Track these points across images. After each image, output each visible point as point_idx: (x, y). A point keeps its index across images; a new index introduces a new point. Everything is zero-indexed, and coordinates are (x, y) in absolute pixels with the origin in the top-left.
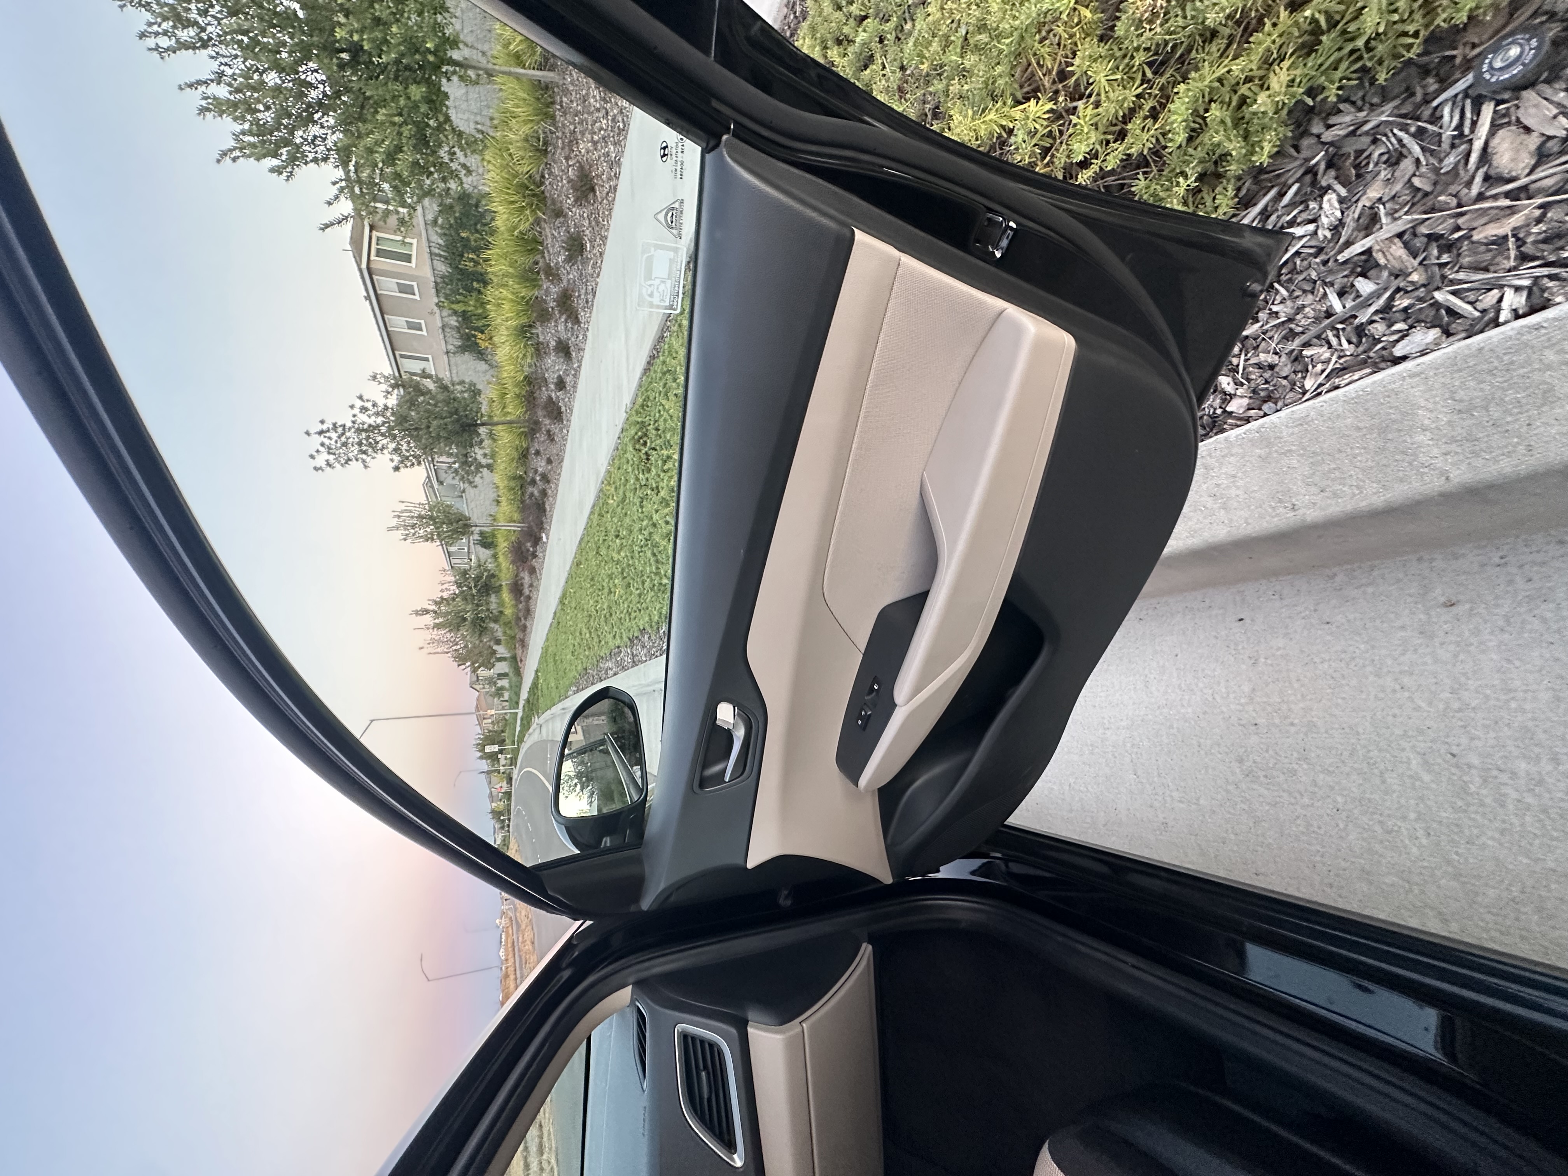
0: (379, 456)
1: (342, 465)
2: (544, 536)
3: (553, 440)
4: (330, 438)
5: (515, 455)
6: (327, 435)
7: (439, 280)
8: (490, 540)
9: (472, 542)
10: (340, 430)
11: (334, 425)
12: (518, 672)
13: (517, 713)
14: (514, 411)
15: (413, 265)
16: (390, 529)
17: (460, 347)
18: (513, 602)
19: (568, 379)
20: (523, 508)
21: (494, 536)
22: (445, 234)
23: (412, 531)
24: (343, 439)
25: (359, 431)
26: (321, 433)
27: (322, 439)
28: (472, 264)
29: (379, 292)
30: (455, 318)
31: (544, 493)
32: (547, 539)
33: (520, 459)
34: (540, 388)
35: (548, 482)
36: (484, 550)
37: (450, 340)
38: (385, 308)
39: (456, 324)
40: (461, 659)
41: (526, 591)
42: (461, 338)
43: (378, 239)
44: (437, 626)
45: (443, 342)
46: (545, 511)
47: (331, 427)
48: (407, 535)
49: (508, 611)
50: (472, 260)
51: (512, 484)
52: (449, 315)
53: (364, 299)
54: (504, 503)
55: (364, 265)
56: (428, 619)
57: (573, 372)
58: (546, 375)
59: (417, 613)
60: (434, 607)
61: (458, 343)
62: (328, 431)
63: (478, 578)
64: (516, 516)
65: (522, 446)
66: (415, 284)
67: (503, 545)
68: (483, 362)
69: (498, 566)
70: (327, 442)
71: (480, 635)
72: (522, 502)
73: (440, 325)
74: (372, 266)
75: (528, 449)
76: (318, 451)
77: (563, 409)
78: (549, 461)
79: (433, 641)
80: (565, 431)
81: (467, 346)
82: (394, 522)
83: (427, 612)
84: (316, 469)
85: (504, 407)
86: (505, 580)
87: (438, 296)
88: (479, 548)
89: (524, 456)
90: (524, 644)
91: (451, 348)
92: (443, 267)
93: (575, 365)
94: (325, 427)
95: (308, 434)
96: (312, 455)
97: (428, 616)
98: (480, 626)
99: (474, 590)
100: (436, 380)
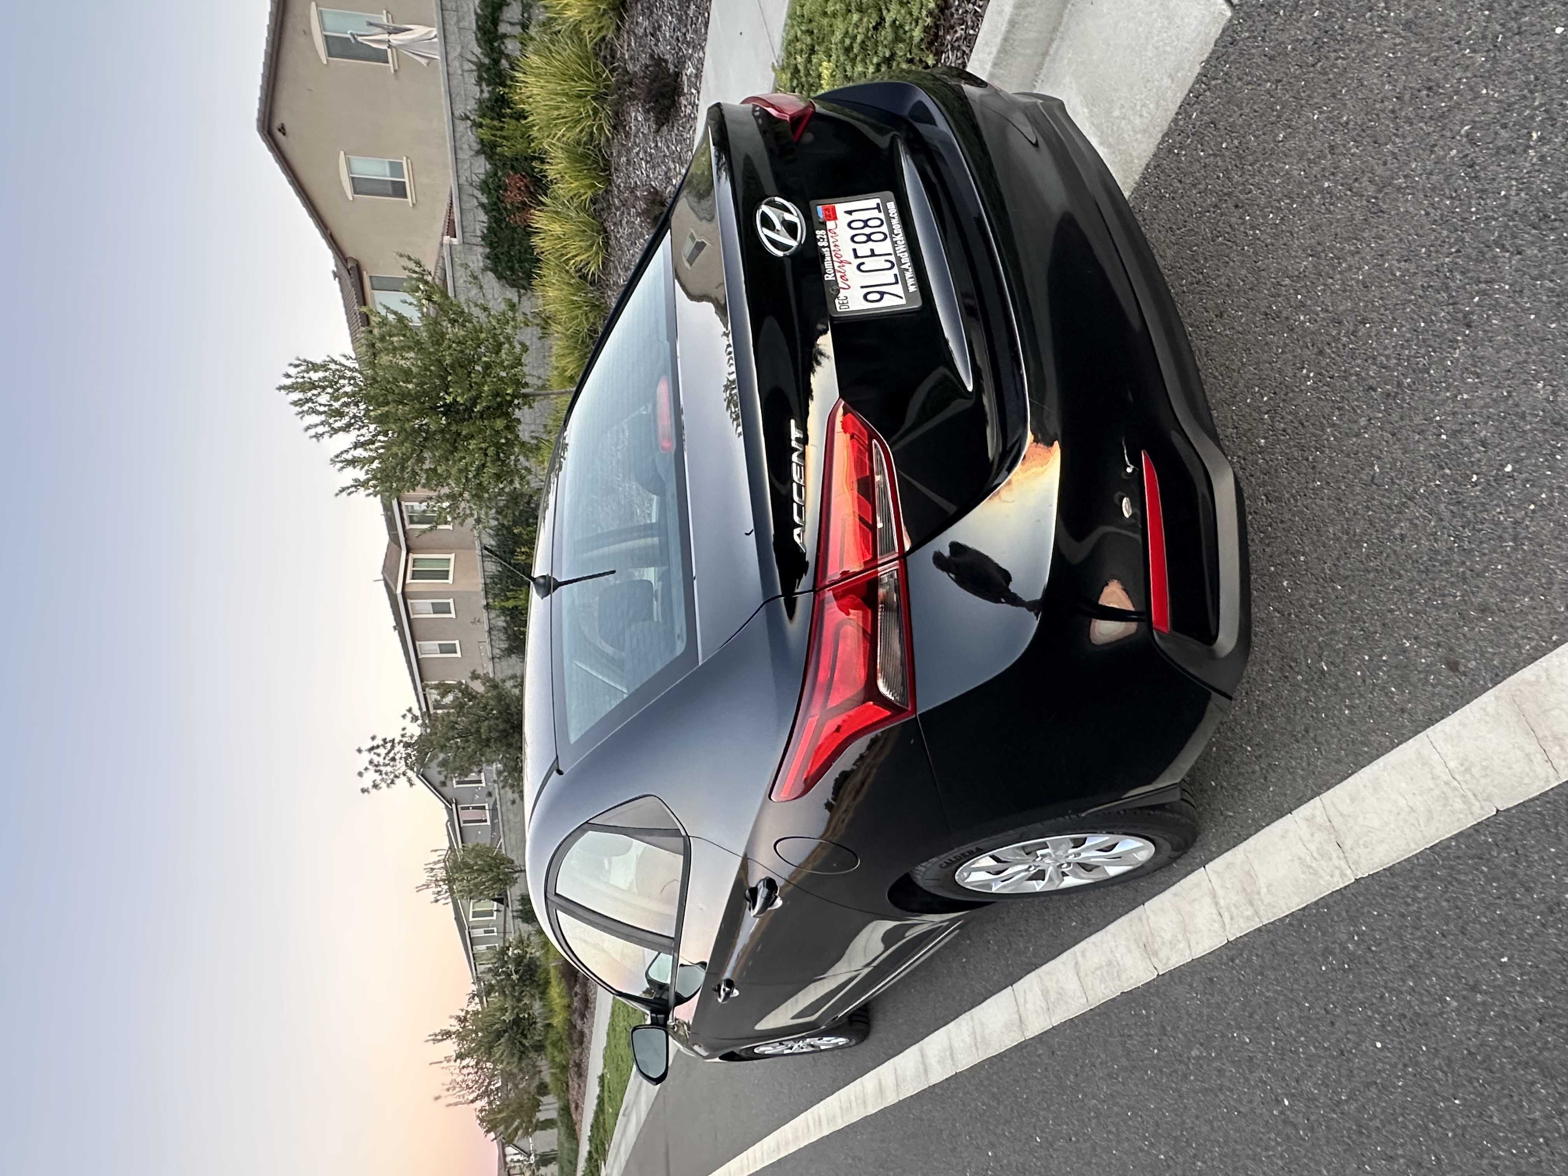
1: (388, 786)
4: (379, 755)
6: (376, 751)
7: (488, 581)
9: (510, 914)
10: (389, 745)
11: (384, 740)
12: (572, 1134)
15: (450, 581)
16: (419, 889)
17: (506, 649)
18: (565, 1003)
24: (391, 755)
25: (407, 745)
26: (372, 748)
27: (372, 756)
28: (524, 557)
29: (412, 617)
30: (503, 618)
36: (526, 925)
37: (496, 644)
38: (417, 633)
39: (504, 624)
40: (490, 1122)
42: (508, 639)
43: (415, 560)
44: (460, 1056)
45: (488, 647)
47: (381, 743)
48: (439, 892)
49: (557, 1021)
52: (496, 616)
53: (392, 629)
55: (399, 591)
56: (451, 1047)
59: (434, 1039)
60: (458, 1027)
61: (504, 645)
62: (378, 747)
63: (519, 960)
66: (451, 601)
70: (375, 758)
71: (519, 1058)
73: (487, 628)
74: (407, 589)
76: (366, 769)
79: (452, 1087)
81: (514, 648)
82: (425, 878)
83: (447, 1034)
84: (364, 791)
87: (487, 598)
88: (519, 921)
90: (580, 1070)
91: (497, 652)
94: (375, 743)
95: (359, 751)
96: (360, 774)
97: (449, 1041)
98: (520, 1043)
99: (515, 977)
100: (486, 679)
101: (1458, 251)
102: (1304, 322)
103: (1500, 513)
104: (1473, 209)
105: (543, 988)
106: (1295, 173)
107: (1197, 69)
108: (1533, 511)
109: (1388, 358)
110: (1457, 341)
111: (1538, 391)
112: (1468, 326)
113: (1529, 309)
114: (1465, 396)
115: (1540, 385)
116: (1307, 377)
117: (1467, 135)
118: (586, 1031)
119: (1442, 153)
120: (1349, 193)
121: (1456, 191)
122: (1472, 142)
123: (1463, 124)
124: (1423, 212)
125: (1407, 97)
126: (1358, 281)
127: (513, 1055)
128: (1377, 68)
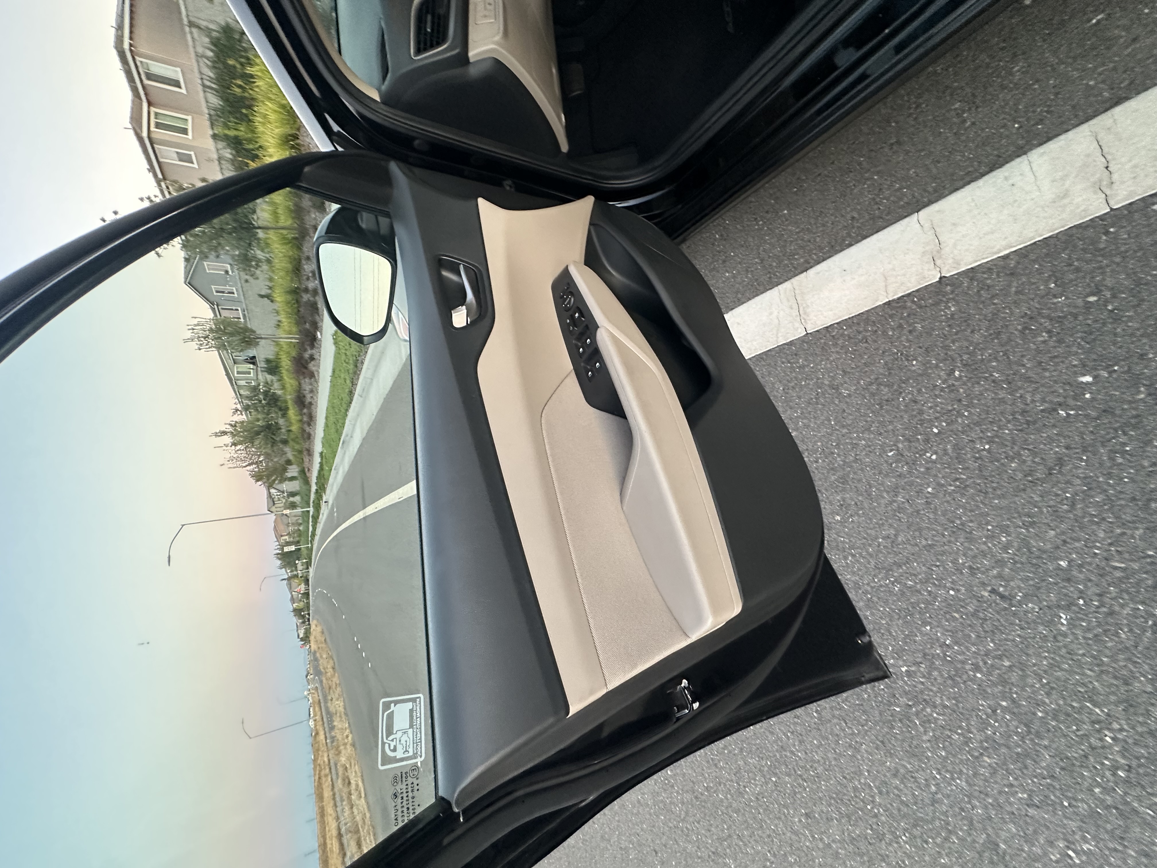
2: (318, 333)
5: (289, 266)
7: (212, 112)
8: (274, 364)
9: (259, 370)
12: (307, 482)
13: (308, 512)
14: (286, 224)
15: (190, 136)
16: (186, 341)
18: (299, 418)
20: (300, 318)
21: (278, 359)
22: (214, 67)
23: (206, 342)
28: (240, 91)
29: (161, 160)
30: (229, 151)
32: (321, 335)
33: (293, 272)
36: (270, 376)
38: (166, 173)
39: (230, 156)
40: (258, 477)
41: (308, 399)
43: (156, 114)
44: (234, 444)
48: (201, 345)
49: (294, 428)
50: (240, 86)
51: (289, 297)
52: (224, 148)
53: (147, 171)
54: (284, 321)
55: (145, 134)
56: (227, 439)
59: (216, 435)
60: (231, 429)
63: (266, 393)
64: (294, 329)
65: (294, 258)
66: (192, 153)
67: (286, 363)
69: (283, 388)
71: (272, 446)
72: (298, 313)
74: (153, 135)
79: (231, 459)
82: (189, 334)
83: (224, 433)
86: (289, 398)
87: (212, 129)
88: (265, 373)
89: (297, 268)
90: (310, 453)
92: (216, 100)
97: (226, 436)
98: (272, 438)
99: (263, 402)
105: (284, 411)
118: (312, 433)
127: (267, 444)
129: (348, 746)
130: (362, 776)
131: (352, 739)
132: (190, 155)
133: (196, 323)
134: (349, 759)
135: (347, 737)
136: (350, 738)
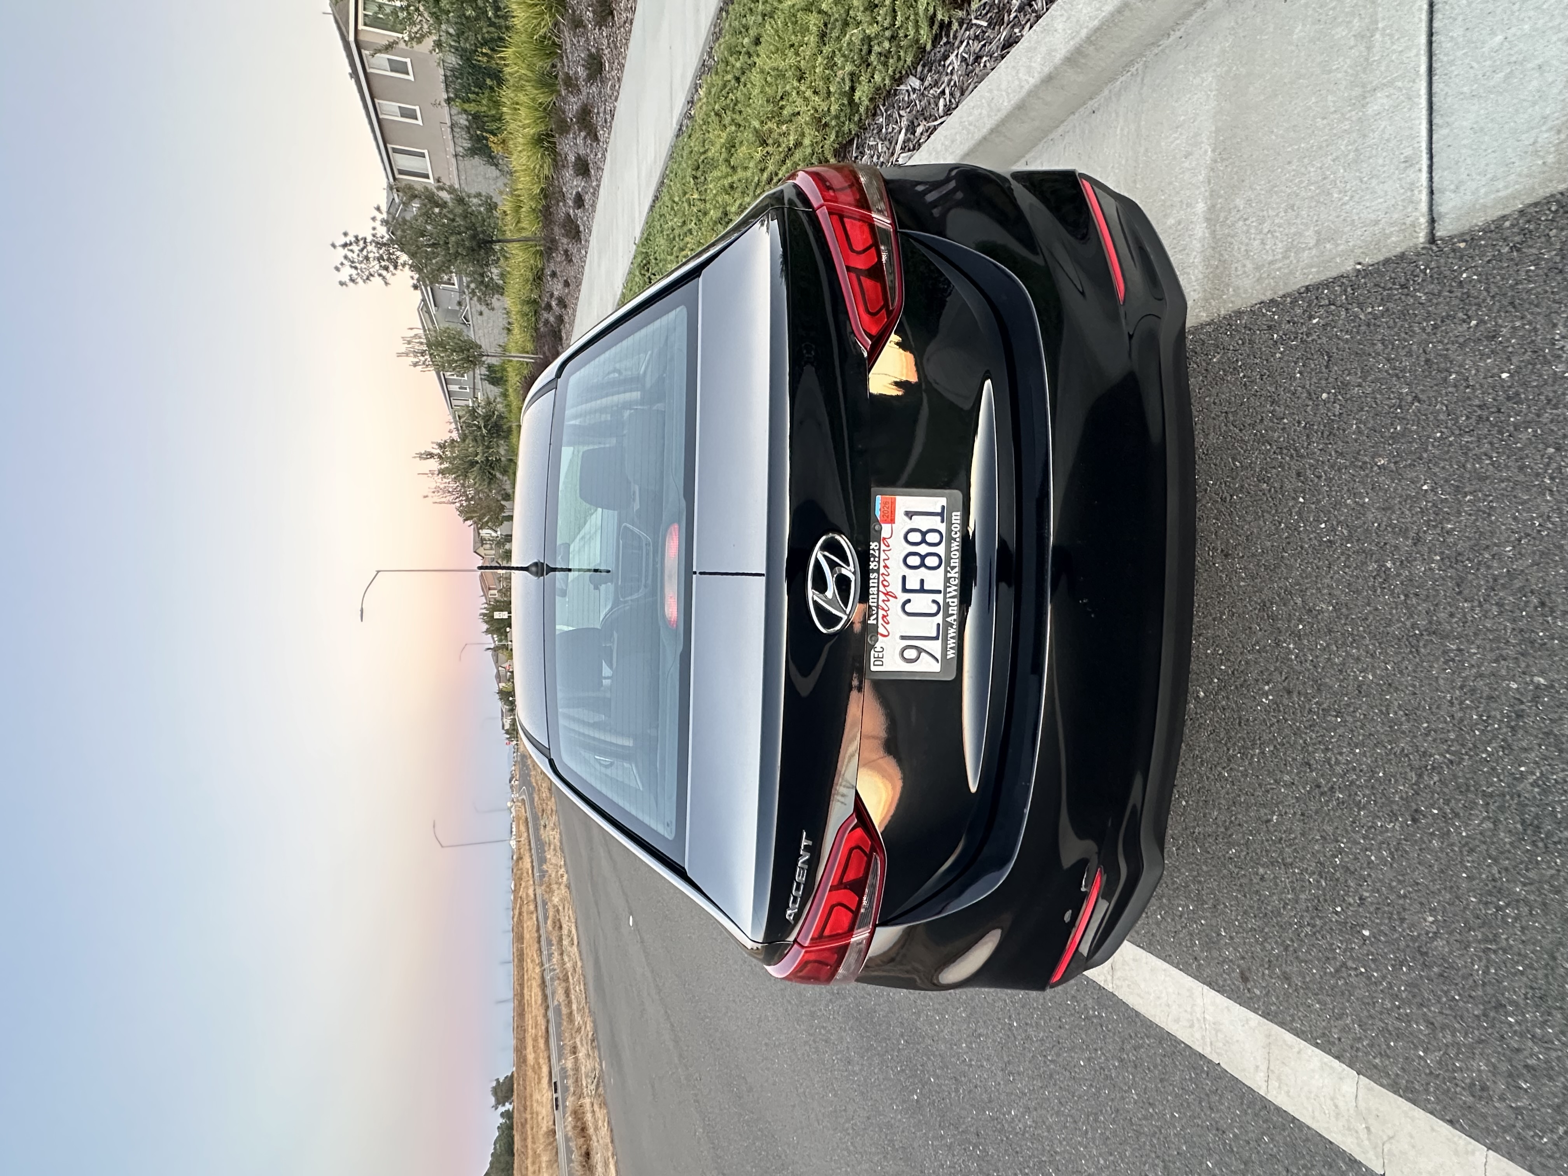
0: (398, 272)
1: (364, 281)
3: (571, 261)
4: (352, 251)
5: (530, 276)
6: (350, 248)
7: (449, 73)
8: (499, 375)
9: (478, 377)
10: (361, 243)
11: (356, 237)
14: (530, 227)
16: (400, 355)
17: (469, 149)
19: (587, 198)
20: (538, 337)
21: (504, 370)
23: (423, 359)
24: (365, 253)
25: (379, 245)
26: (345, 245)
27: (345, 251)
28: (485, 59)
29: (369, 71)
30: (465, 116)
31: (560, 319)
33: (534, 280)
34: (558, 202)
35: (565, 307)
36: (492, 386)
37: (459, 141)
38: (376, 90)
39: (467, 123)
40: (467, 513)
42: (471, 139)
44: (442, 472)
45: (451, 144)
46: (561, 339)
47: (353, 239)
48: (417, 362)
50: (485, 54)
51: (526, 309)
52: (459, 113)
53: (349, 77)
54: (516, 331)
55: (351, 38)
56: (434, 464)
57: (592, 190)
58: (564, 189)
59: (421, 456)
60: (438, 451)
61: (467, 145)
62: (351, 244)
63: (487, 418)
64: (530, 346)
65: (536, 266)
66: (408, 60)
67: (514, 379)
68: (494, 167)
69: (508, 406)
70: (350, 255)
71: (489, 483)
72: (536, 330)
73: (449, 124)
74: (361, 37)
75: (543, 269)
76: (342, 264)
77: (582, 228)
78: (567, 284)
79: (437, 490)
80: (583, 252)
81: (476, 148)
82: (403, 348)
83: (431, 455)
84: (342, 284)
85: (518, 222)
86: (516, 420)
87: (447, 92)
88: (486, 384)
89: (538, 278)
91: (460, 150)
92: (454, 59)
93: (594, 184)
94: (347, 240)
95: (334, 246)
96: (337, 269)
97: (432, 460)
98: (489, 473)
99: (484, 430)
100: (451, 190)
101: (1451, 762)
102: (1290, 652)
103: (1339, 948)
104: (1489, 749)
106: (1370, 516)
107: (1348, 267)
108: (1361, 973)
109: (1338, 762)
110: (1397, 819)
111: (1425, 920)
112: (1414, 820)
113: (1466, 868)
114: (1373, 858)
115: (1431, 919)
116: (1266, 694)
117: (1538, 686)
119: (1504, 672)
120: (1402, 597)
121: (1488, 717)
122: (1536, 699)
123: (1542, 673)
124: (1448, 697)
125: (1517, 584)
126: (1356, 678)
128: (1515, 519)
129: (562, 887)
130: (576, 923)
131: (568, 879)
132: (406, 63)
133: (412, 335)
134: (562, 900)
135: (562, 876)
136: (565, 878)
